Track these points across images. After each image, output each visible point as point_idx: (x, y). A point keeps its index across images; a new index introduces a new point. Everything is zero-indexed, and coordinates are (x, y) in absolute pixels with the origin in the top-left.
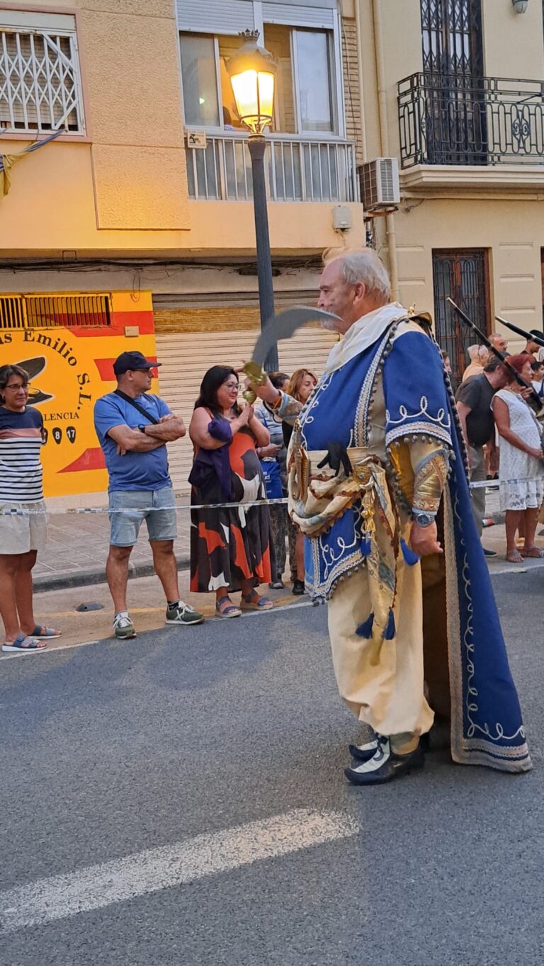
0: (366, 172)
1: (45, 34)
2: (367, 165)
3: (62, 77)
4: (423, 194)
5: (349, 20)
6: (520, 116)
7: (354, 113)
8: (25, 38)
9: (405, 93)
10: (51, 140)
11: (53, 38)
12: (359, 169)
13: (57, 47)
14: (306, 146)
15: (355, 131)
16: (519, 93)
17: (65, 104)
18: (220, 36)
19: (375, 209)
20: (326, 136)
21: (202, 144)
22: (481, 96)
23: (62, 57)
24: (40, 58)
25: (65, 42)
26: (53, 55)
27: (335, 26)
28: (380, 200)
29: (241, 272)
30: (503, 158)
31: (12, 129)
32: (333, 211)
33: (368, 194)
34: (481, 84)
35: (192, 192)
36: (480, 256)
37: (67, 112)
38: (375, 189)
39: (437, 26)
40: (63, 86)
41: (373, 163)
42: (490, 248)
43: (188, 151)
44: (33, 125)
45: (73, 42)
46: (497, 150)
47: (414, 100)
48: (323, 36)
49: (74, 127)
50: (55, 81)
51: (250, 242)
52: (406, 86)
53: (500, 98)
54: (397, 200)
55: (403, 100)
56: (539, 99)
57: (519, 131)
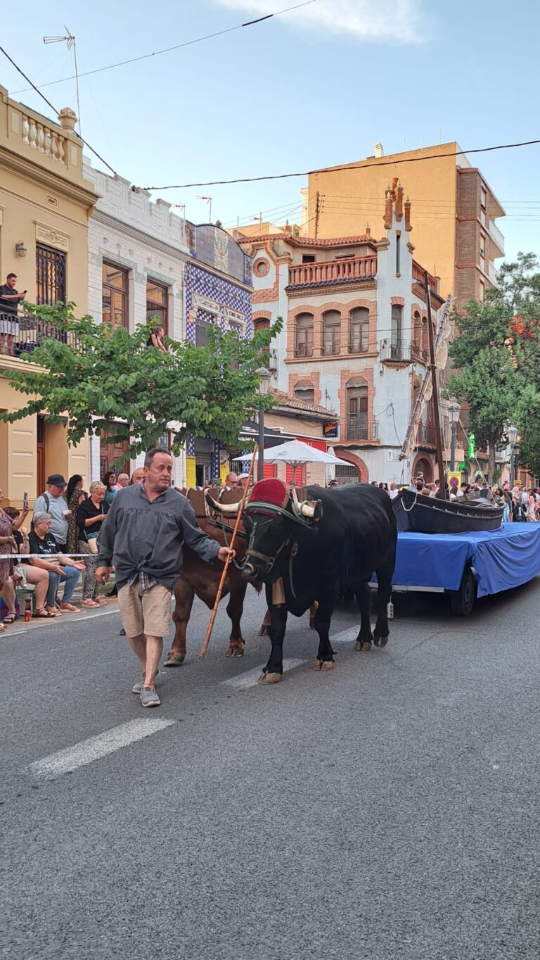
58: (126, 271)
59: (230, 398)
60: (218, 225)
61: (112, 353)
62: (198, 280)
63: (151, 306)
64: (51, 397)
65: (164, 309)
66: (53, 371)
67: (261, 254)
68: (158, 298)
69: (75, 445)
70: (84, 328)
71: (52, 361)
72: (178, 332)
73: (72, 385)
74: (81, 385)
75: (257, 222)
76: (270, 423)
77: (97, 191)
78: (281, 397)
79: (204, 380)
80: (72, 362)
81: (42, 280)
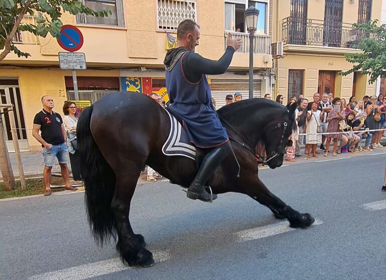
0: (274, 46)
1: (188, 2)
2: (274, 44)
3: (192, 15)
4: (288, 52)
5: (271, 0)
6: (317, 31)
7: (270, 28)
8: (182, 3)
9: (285, 23)
11: (190, 3)
12: (272, 44)
13: (191, 6)
15: (270, 33)
16: (317, 24)
18: (236, 4)
19: (276, 56)
20: (263, 34)
22: (306, 25)
23: (192, 8)
24: (186, 9)
25: (193, 4)
26: (190, 8)
27: (268, 2)
28: (277, 54)
29: (235, 74)
30: (311, 43)
33: (274, 52)
34: (306, 21)
36: (302, 72)
38: (276, 51)
39: (295, 2)
41: (276, 43)
42: (304, 70)
43: (225, 37)
45: (195, 4)
46: (310, 41)
47: (287, 25)
48: (264, 4)
52: (285, 20)
53: (312, 25)
54: (282, 54)
55: (284, 25)
56: (323, 26)
57: (317, 35)
64: (364, 62)
66: (366, 52)
69: (372, 83)
71: (366, 47)
74: (379, 56)
80: (375, 47)
81: (360, 12)
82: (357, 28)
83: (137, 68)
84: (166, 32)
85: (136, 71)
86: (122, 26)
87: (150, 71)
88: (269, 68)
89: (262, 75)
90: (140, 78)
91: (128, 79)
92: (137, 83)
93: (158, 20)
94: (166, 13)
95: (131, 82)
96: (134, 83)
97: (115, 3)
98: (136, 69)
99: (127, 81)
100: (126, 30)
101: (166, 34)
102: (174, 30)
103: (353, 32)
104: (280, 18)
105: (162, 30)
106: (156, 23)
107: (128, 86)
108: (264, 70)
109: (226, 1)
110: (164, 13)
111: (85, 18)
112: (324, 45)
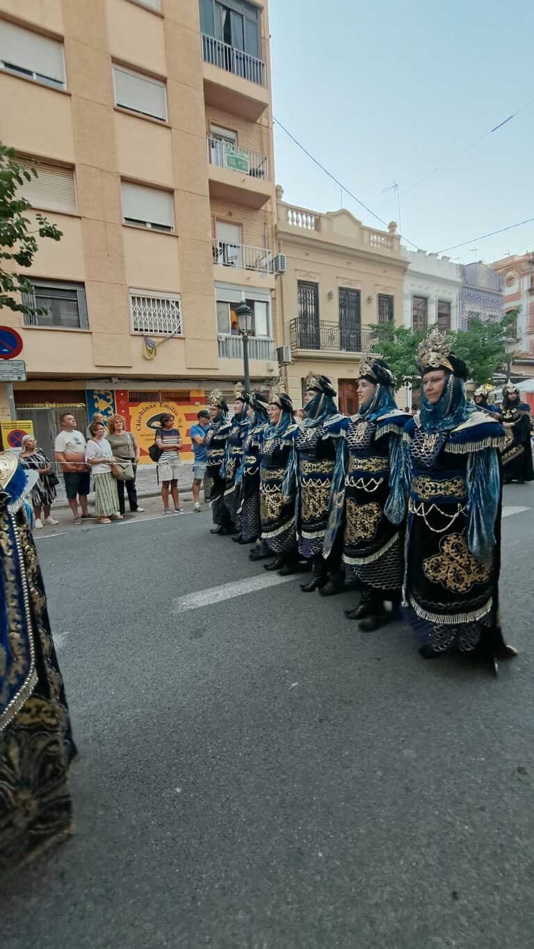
1: (170, 300)
2: (280, 349)
3: (176, 316)
4: (298, 359)
5: (274, 299)
6: (332, 334)
7: (275, 330)
8: (163, 301)
9: (292, 324)
10: (171, 337)
11: (173, 302)
12: (277, 349)
13: (174, 305)
14: (259, 341)
15: (275, 336)
16: (331, 326)
17: (176, 324)
18: (231, 303)
19: (283, 363)
20: (265, 338)
21: (224, 340)
22: (318, 327)
23: (176, 308)
24: (168, 308)
25: (177, 303)
26: (173, 307)
27: (269, 300)
28: (284, 360)
30: (325, 348)
31: (158, 333)
32: (268, 365)
33: (280, 358)
34: (318, 322)
35: (220, 356)
37: (177, 327)
38: (282, 357)
39: (303, 302)
40: (176, 318)
41: (282, 348)
43: (219, 342)
44: (165, 332)
45: (180, 303)
46: (323, 345)
47: (296, 327)
48: (265, 304)
49: (179, 333)
50: (173, 317)
51: (242, 374)
52: (293, 322)
53: (324, 327)
54: (291, 361)
55: (292, 327)
56: (338, 328)
57: (331, 338)
58: (425, 300)
59: (485, 358)
60: (480, 262)
61: (414, 343)
62: (470, 295)
63: (440, 315)
65: (448, 315)
67: (510, 274)
68: (444, 311)
70: (401, 332)
72: (455, 325)
73: (393, 363)
75: (507, 256)
76: (514, 370)
77: (408, 260)
78: (523, 354)
79: (468, 349)
81: (381, 313)
82: (377, 331)
83: (108, 378)
84: (143, 336)
85: (107, 382)
86: (85, 328)
87: (126, 382)
88: (276, 377)
89: (268, 385)
90: (112, 391)
91: (96, 392)
92: (108, 397)
93: (133, 322)
94: (143, 313)
95: (101, 396)
96: (104, 397)
97: (77, 301)
98: (107, 380)
99: (95, 394)
100: (91, 333)
101: (143, 338)
102: (154, 332)
103: (373, 336)
104: (287, 320)
105: (138, 333)
106: (130, 325)
107: (97, 401)
108: (271, 379)
109: (219, 300)
110: (140, 313)
111: (37, 319)
112: (341, 349)
